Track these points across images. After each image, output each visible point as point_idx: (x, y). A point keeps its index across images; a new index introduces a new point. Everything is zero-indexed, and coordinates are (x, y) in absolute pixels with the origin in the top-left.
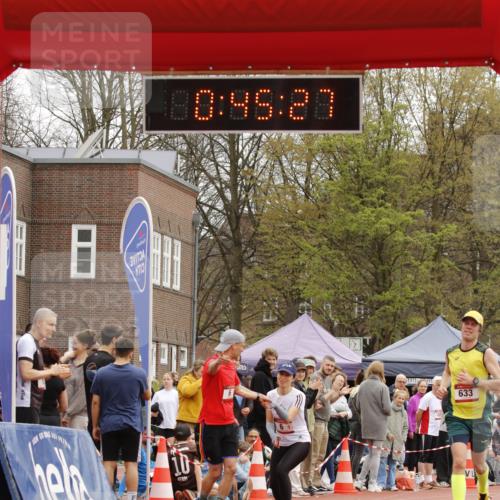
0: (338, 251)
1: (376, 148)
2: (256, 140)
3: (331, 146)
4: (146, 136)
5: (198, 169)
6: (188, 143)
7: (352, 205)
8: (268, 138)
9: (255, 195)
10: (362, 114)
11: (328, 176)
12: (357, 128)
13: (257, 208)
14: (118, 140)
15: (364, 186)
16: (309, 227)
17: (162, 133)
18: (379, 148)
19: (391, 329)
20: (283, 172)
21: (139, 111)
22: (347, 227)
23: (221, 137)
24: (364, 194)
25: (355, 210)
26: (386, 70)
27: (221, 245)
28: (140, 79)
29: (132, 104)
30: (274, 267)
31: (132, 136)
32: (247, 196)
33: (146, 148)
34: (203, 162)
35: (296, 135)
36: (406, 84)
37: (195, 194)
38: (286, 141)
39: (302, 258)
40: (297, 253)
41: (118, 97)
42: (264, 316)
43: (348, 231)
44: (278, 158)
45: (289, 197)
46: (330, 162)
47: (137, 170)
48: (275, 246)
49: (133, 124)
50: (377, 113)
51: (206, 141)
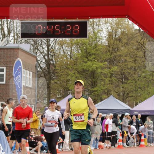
0: (80, 75)
1: (92, 43)
2: (55, 41)
3: (78, 42)
4: (21, 39)
5: (37, 50)
6: (34, 42)
7: (85, 61)
8: (59, 40)
9: (55, 58)
10: (88, 33)
11: (77, 52)
12: (87, 37)
13: (55, 62)
14: (13, 41)
15: (89, 55)
16: (71, 67)
17: (26, 39)
18: (93, 43)
19: (97, 99)
20: (63, 50)
21: (19, 32)
22: (83, 68)
23: (44, 40)
24: (88, 57)
25: (86, 62)
26: (95, 19)
27: (44, 73)
28: (19, 22)
29: (17, 29)
30: (61, 80)
31: (17, 39)
32: (52, 58)
33: (21, 43)
34: (38, 47)
35: (68, 40)
36: (101, 23)
37: (36, 57)
38: (64, 41)
40: (68, 76)
41: (12, 27)
42: (58, 95)
43: (83, 69)
44: (62, 46)
45: (65, 58)
46: (78, 48)
47: (18, 50)
48: (61, 73)
49: (17, 36)
50: (93, 32)
51: (40, 41)
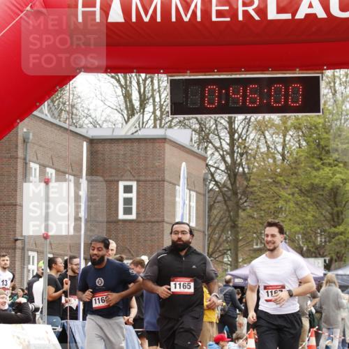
0: (306, 198)
1: (331, 126)
2: (247, 120)
3: (300, 124)
4: (170, 119)
5: (207, 141)
6: (200, 124)
7: (315, 166)
8: (256, 119)
9: (247, 159)
10: (322, 102)
11: (298, 145)
12: (319, 112)
13: (249, 168)
14: (151, 122)
15: (324, 153)
16: (285, 181)
17: (181, 117)
18: (333, 125)
19: (343, 252)
20: (266, 142)
21: (165, 102)
22: (312, 181)
23: (223, 119)
24: (324, 158)
25: (318, 169)
26: (338, 70)
27: (224, 195)
28: (166, 78)
29: (160, 96)
30: (261, 210)
31: (161, 119)
32: (241, 160)
33: (170, 127)
34: (210, 137)
35: (276, 118)
37: (205, 159)
38: (269, 121)
39: (281, 203)
40: (277, 200)
41: (150, 92)
42: (255, 244)
43: (312, 184)
44: (263, 133)
45: (271, 161)
46: (299, 135)
47: (164, 143)
48: (262, 195)
49: (161, 110)
50: (332, 100)
51: (212, 122)
